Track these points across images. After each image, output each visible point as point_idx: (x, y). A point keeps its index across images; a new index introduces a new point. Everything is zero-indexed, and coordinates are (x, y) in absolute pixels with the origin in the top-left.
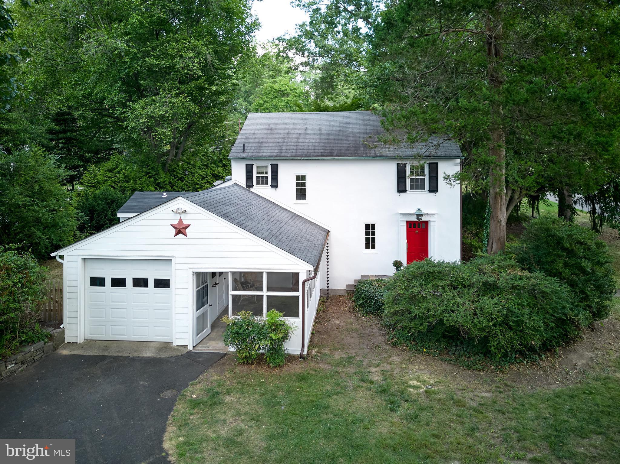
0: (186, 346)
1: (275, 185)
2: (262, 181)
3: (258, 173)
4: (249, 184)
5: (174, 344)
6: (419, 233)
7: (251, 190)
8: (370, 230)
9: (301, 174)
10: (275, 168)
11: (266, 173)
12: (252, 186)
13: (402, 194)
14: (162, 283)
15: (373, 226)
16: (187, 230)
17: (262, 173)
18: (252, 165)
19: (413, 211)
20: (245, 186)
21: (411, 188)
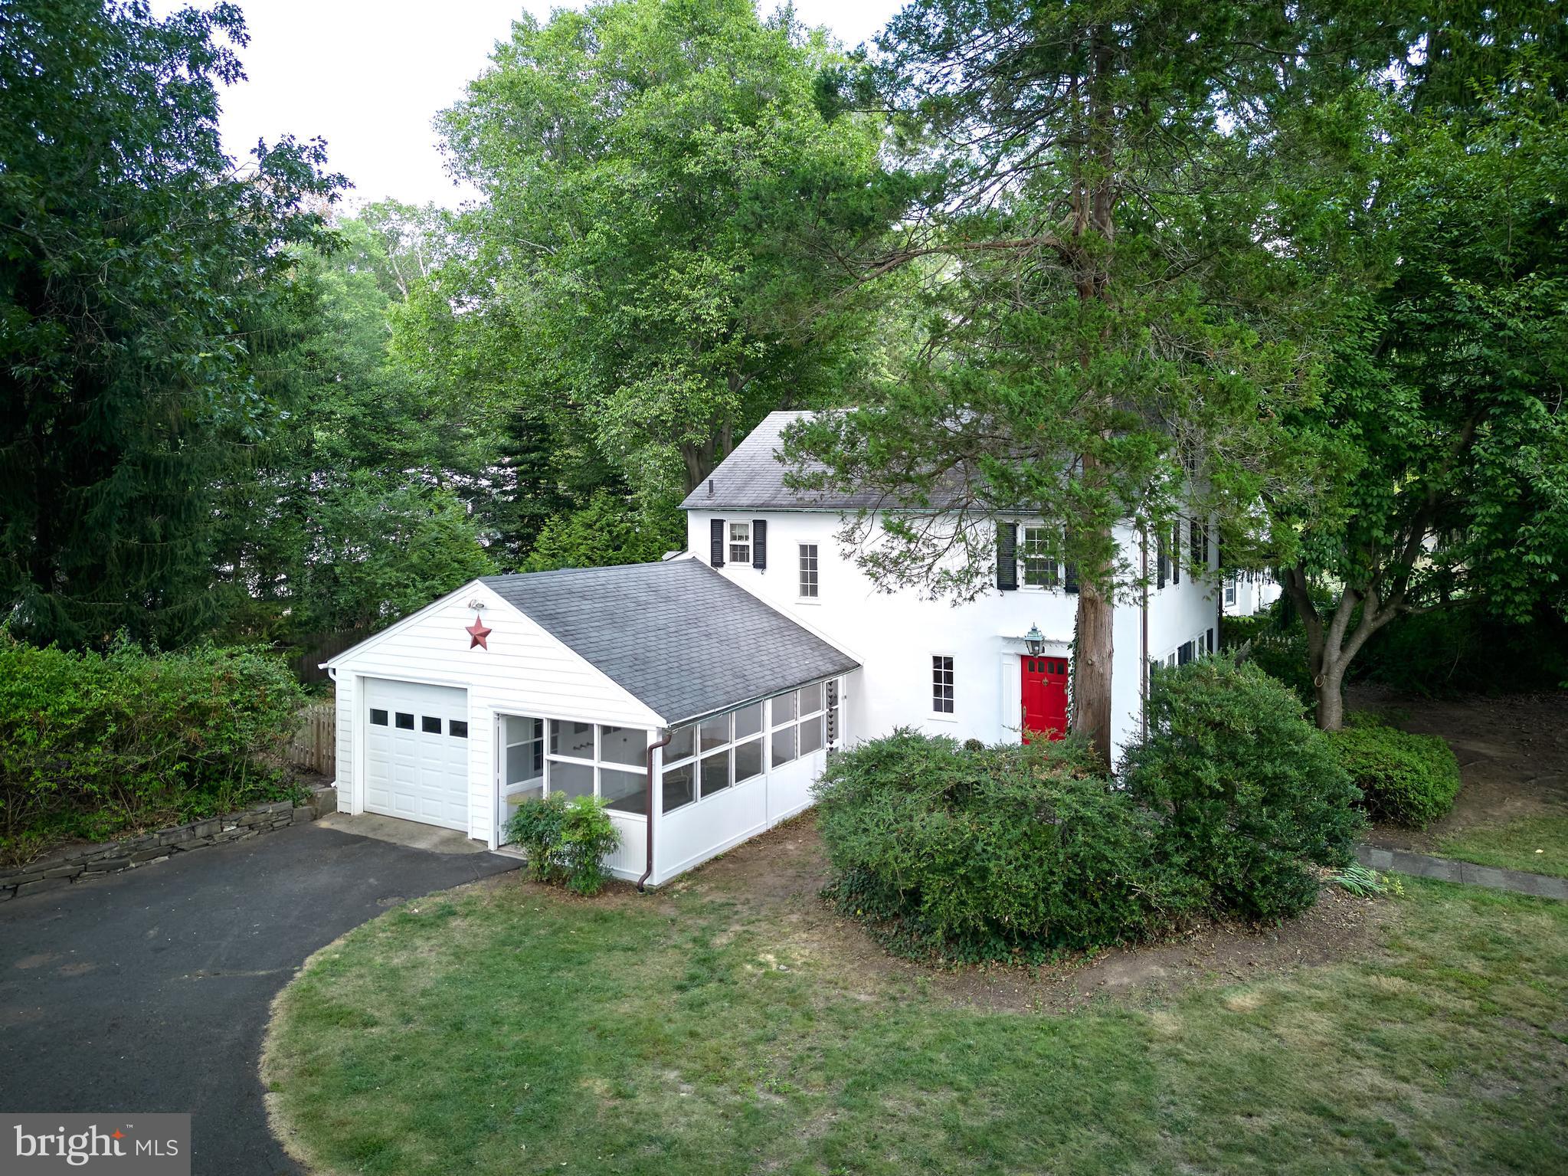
0: (485, 843)
1: (760, 564)
2: (739, 554)
3: (734, 538)
4: (718, 562)
5: (470, 837)
6: (1049, 684)
7: (721, 571)
8: (943, 670)
9: (809, 541)
10: (760, 527)
11: (747, 538)
12: (721, 564)
13: (1008, 594)
14: (459, 729)
15: (949, 663)
16: (488, 639)
17: (741, 538)
18: (722, 521)
19: (1023, 632)
20: (709, 564)
21: (1029, 580)
